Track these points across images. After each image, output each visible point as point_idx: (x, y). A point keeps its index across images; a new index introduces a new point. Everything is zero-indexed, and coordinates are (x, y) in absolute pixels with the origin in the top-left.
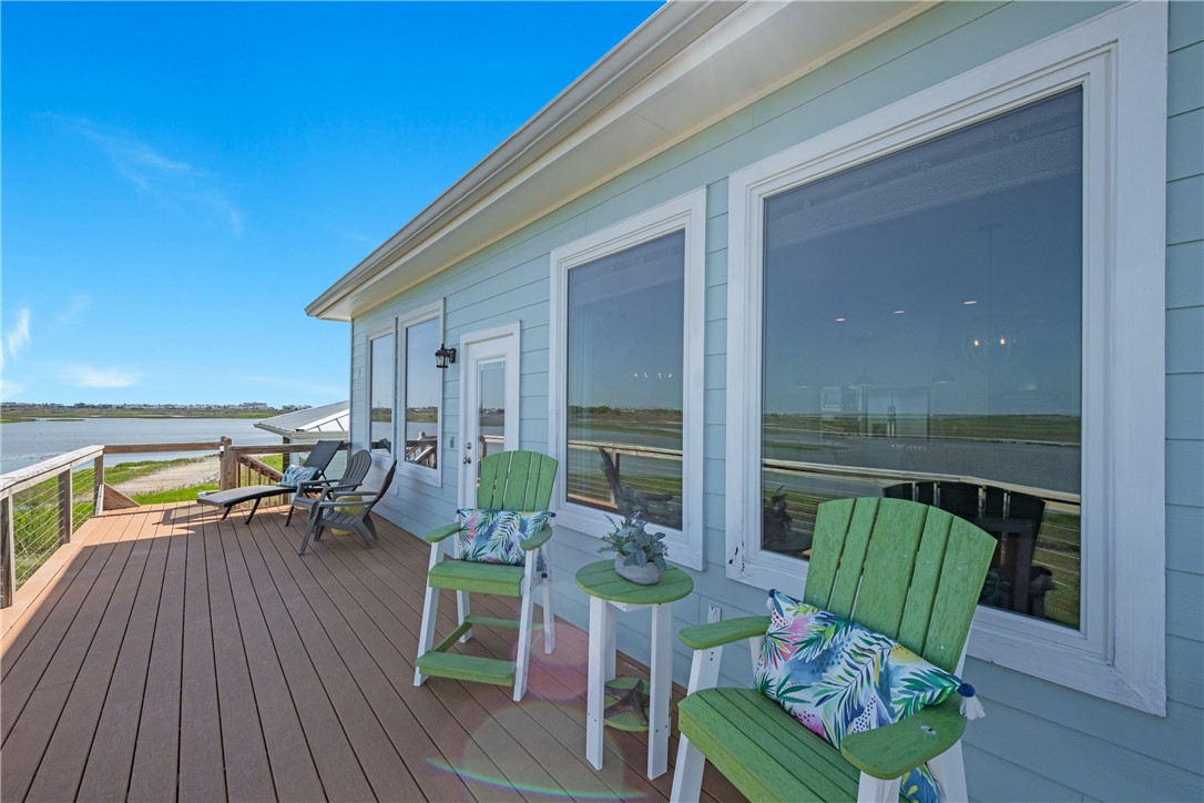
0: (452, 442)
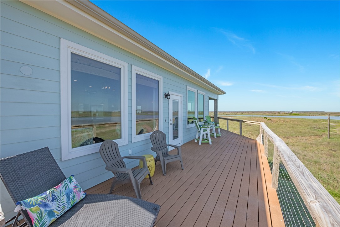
0: (166, 121)
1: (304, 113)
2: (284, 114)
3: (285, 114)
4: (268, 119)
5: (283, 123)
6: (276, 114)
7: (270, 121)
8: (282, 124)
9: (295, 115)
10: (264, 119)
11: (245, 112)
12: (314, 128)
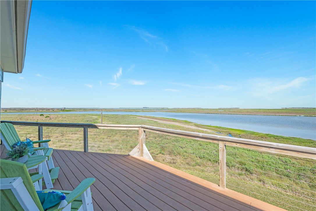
1: (72, 110)
2: (57, 111)
3: (59, 111)
4: (45, 116)
5: (62, 119)
6: (50, 111)
7: (49, 118)
8: (62, 121)
9: (67, 111)
10: (39, 116)
11: (10, 109)
12: (88, 121)
